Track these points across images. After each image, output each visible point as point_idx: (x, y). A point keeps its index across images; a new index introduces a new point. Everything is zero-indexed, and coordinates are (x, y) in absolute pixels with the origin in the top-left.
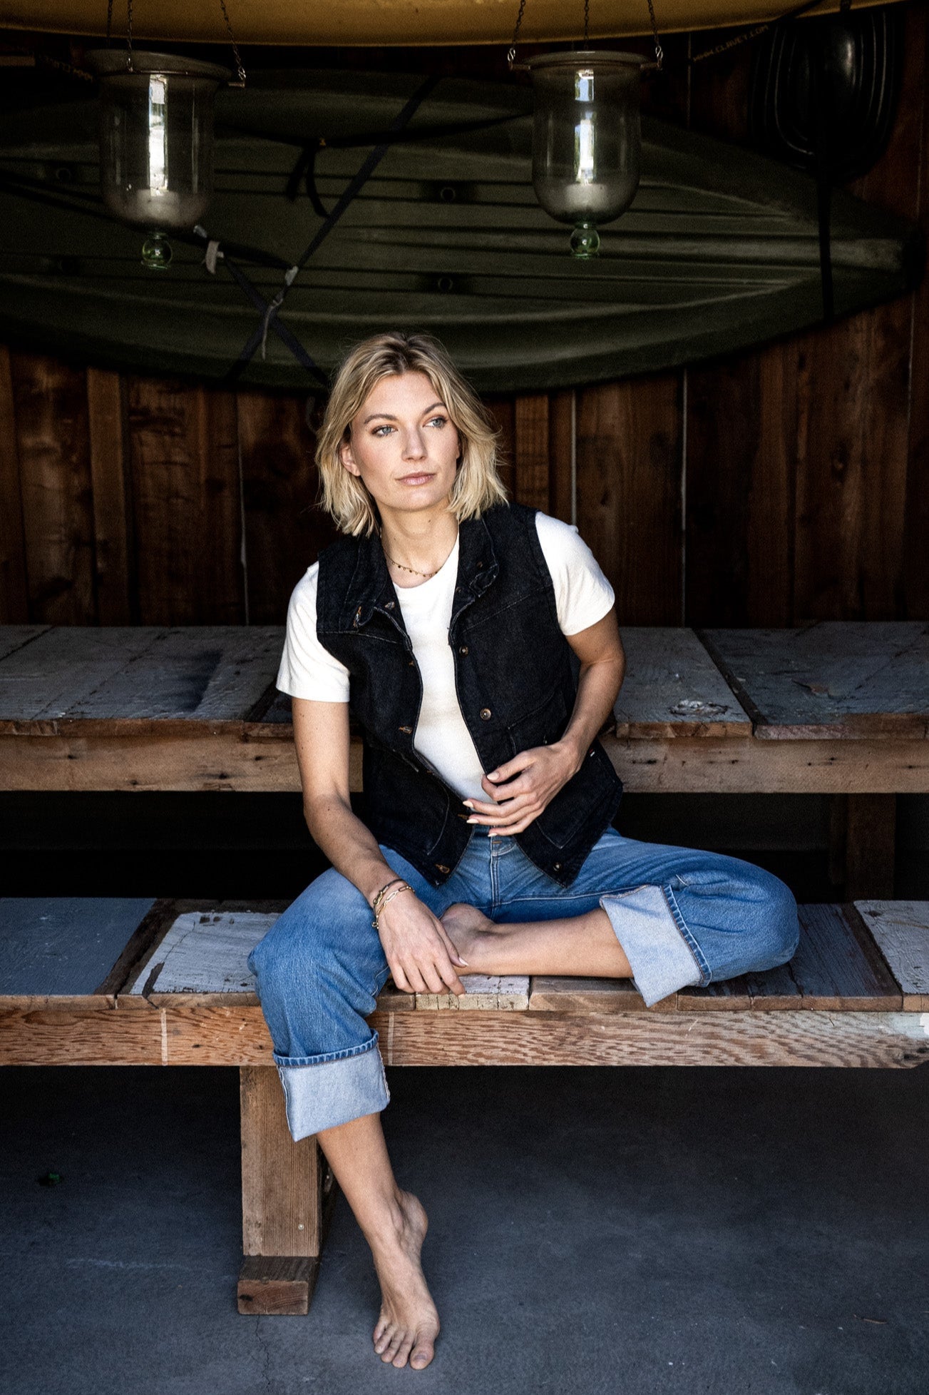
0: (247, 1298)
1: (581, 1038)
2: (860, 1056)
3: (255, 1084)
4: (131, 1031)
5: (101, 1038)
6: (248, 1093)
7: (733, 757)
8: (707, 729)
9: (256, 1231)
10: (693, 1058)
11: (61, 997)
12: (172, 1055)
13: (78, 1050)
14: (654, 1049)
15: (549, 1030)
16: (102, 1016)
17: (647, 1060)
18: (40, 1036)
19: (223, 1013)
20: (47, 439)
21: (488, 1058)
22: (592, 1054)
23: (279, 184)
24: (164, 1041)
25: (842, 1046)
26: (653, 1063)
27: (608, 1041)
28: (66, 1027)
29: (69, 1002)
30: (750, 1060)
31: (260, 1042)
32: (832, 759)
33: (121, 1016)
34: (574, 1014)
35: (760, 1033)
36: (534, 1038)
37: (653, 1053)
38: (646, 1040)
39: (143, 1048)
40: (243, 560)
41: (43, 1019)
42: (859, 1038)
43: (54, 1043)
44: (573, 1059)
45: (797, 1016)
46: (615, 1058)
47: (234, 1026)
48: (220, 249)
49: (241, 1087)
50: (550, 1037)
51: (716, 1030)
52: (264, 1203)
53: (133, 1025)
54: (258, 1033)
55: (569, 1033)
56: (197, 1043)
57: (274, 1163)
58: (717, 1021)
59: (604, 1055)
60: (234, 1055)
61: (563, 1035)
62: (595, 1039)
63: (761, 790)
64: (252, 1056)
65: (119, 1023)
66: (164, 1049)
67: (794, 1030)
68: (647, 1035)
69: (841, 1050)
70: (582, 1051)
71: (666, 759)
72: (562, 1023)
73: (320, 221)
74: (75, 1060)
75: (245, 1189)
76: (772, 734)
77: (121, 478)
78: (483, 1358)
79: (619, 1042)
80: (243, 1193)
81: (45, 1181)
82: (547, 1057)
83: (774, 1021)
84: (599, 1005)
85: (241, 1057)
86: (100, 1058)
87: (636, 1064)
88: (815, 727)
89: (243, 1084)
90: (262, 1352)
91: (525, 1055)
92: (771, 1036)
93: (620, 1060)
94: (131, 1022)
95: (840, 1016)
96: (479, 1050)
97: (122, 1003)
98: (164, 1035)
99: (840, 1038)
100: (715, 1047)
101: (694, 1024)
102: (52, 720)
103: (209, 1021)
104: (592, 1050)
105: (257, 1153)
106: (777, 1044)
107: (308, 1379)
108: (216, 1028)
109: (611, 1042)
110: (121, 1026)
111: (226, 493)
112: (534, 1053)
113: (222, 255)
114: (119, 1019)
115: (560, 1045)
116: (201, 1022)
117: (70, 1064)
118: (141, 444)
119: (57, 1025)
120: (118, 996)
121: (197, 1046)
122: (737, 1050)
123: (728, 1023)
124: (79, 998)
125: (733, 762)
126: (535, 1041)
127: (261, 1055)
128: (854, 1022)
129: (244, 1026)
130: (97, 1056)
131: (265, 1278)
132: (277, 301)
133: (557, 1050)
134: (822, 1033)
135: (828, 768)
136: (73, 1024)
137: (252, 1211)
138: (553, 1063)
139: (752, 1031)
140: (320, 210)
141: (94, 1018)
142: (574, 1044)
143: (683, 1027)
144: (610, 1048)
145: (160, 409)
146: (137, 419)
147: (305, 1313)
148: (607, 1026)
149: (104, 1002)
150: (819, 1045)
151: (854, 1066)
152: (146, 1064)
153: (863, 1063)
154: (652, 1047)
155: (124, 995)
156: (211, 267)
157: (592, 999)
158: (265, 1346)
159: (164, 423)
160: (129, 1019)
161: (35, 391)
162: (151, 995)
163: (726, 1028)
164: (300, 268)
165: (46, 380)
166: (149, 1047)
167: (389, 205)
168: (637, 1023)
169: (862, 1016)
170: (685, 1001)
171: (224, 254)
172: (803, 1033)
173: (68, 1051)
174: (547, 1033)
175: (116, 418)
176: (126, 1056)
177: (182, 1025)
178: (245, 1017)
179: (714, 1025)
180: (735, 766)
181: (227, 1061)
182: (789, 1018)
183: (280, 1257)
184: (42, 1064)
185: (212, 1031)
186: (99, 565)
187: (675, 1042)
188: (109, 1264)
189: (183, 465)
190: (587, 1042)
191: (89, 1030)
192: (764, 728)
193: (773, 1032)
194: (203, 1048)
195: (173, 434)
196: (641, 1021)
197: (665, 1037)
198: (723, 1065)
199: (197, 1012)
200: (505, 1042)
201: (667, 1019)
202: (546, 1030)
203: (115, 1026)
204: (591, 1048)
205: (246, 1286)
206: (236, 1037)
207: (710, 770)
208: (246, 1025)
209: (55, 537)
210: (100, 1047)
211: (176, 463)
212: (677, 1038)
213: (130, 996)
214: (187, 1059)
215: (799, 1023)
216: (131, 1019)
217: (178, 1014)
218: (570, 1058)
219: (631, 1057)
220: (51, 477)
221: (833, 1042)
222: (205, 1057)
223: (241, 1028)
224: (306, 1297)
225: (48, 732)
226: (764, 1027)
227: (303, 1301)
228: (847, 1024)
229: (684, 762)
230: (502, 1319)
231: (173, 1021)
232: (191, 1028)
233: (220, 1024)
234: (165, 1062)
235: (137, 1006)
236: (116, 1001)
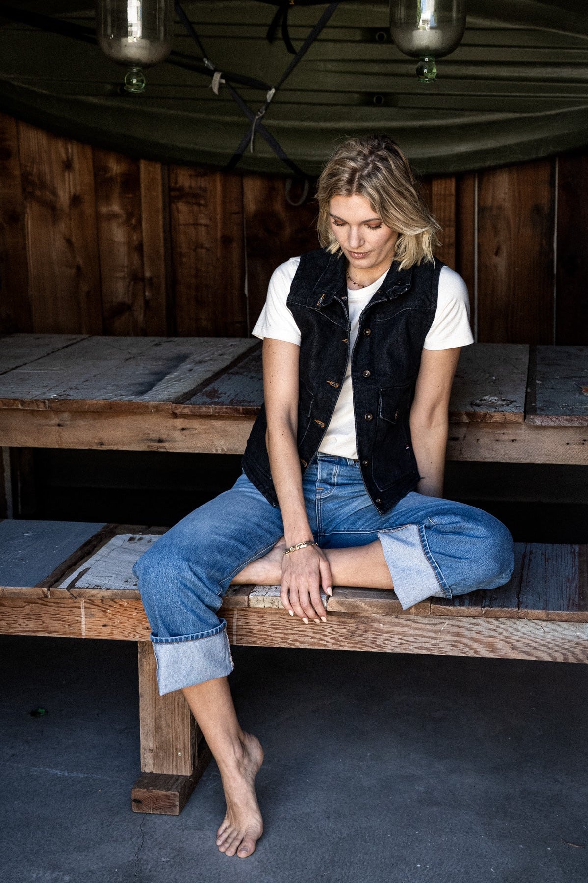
0: (138, 801)
1: (366, 632)
2: (562, 653)
3: (148, 654)
4: (61, 614)
5: (41, 617)
6: (144, 660)
7: (513, 438)
8: (492, 417)
9: (149, 756)
10: (444, 650)
11: (12, 588)
12: (89, 631)
13: (27, 625)
14: (417, 642)
15: (344, 626)
16: (43, 602)
17: (412, 650)
18: (2, 614)
19: (122, 604)
20: (116, 208)
21: (301, 643)
22: (374, 643)
23: (263, 32)
24: (83, 621)
25: (550, 646)
26: (416, 652)
27: (385, 635)
28: (18, 609)
29: (17, 591)
30: (485, 653)
31: (145, 625)
32: (585, 440)
33: (54, 603)
34: (361, 615)
35: (491, 634)
36: (333, 630)
37: (416, 645)
38: (411, 635)
39: (69, 625)
40: (246, 292)
41: (4, 602)
42: (562, 641)
43: (11, 619)
44: (361, 647)
45: (518, 623)
46: (390, 647)
47: (130, 613)
48: (222, 77)
49: (139, 655)
50: (345, 630)
51: (460, 630)
52: (155, 736)
53: (63, 609)
55: (357, 628)
56: (105, 623)
57: (161, 709)
58: (461, 624)
59: (382, 645)
60: (130, 633)
61: (353, 629)
62: (375, 633)
63: (533, 462)
64: (142, 634)
65: (53, 608)
66: (83, 626)
67: (516, 633)
68: (412, 632)
69: (549, 649)
70: (366, 641)
71: (465, 437)
72: (353, 620)
73: (292, 57)
74: (25, 631)
75: (142, 726)
76: (537, 421)
77: (162, 235)
78: (289, 854)
79: (393, 636)
80: (141, 728)
81: (35, 714)
82: (342, 644)
83: (502, 626)
84: (375, 609)
85: (134, 635)
86: (41, 631)
87: (404, 652)
88: (568, 417)
89: (140, 653)
90: (140, 839)
91: (327, 642)
92: (499, 637)
93: (393, 648)
94: (61, 607)
95: (549, 624)
96: (295, 637)
97: (52, 594)
98: (83, 617)
99: (548, 640)
100: (460, 642)
101: (445, 625)
102: (45, 399)
103: (112, 609)
104: (374, 641)
105: (149, 701)
106: (504, 642)
107: (165, 860)
108: (117, 613)
109: (387, 636)
110: (54, 610)
111: (235, 245)
112: (333, 641)
113: (223, 81)
114: (53, 604)
115: (351, 636)
116: (107, 609)
117: (22, 634)
118: (178, 211)
119: (12, 607)
120: (50, 589)
121: (105, 626)
122: (476, 646)
123: (469, 626)
124: (25, 590)
125: (513, 441)
126: (334, 633)
128: (559, 629)
129: (136, 613)
130: (38, 629)
131: (150, 788)
132: (261, 113)
133: (350, 639)
134: (536, 636)
135: (581, 447)
136: (23, 607)
137: (147, 741)
138: (346, 649)
139: (486, 632)
140: (291, 49)
141: (36, 603)
142: (361, 635)
143: (437, 627)
144: (386, 640)
145: (190, 187)
146: (173, 194)
147: (177, 814)
148: (384, 624)
149: (41, 592)
150: (534, 644)
151: (558, 660)
152: (71, 636)
153: (565, 659)
154: (416, 640)
155: (54, 589)
156: (216, 90)
157: (370, 605)
158: (143, 835)
159: (194, 197)
160: (60, 605)
161: (108, 175)
162: (72, 589)
163: (467, 629)
164: (277, 90)
165: (116, 167)
166: (73, 625)
167: (339, 45)
168: (405, 623)
169: (565, 625)
170: (436, 609)
171: (226, 81)
172: (523, 635)
173: (19, 625)
174: (343, 627)
175: (158, 193)
176: (58, 630)
177: (95, 611)
178: (136, 607)
179: (458, 627)
180: (515, 444)
181: (126, 637)
182: (512, 624)
183: (165, 774)
184: (3, 633)
185: (115, 615)
186: (147, 294)
187: (432, 638)
188: (59, 772)
189: (206, 226)
190: (370, 635)
191: (33, 612)
192: (532, 417)
193: (501, 634)
194: (108, 627)
195: (199, 205)
196: (408, 622)
197: (425, 634)
198: (466, 655)
199: (104, 602)
200: (314, 633)
201: (426, 621)
202: (341, 625)
203: (50, 609)
204: (373, 639)
205: (139, 793)
206: (131, 620)
207: (497, 446)
209: (121, 274)
210: (41, 623)
211: (201, 225)
212: (433, 635)
213: (57, 589)
214: (98, 634)
215: (520, 628)
217: (92, 603)
218: (358, 646)
219: (401, 646)
220: (119, 234)
221: (544, 643)
222: (110, 634)
223: (134, 615)
224: (177, 803)
225: (42, 408)
226: (494, 630)
227: (174, 806)
228: (554, 630)
229: (478, 440)
230: (311, 826)
231: (89, 608)
232: (101, 613)
233: (121, 611)
234: (84, 636)
235: (61, 596)
236: (49, 592)
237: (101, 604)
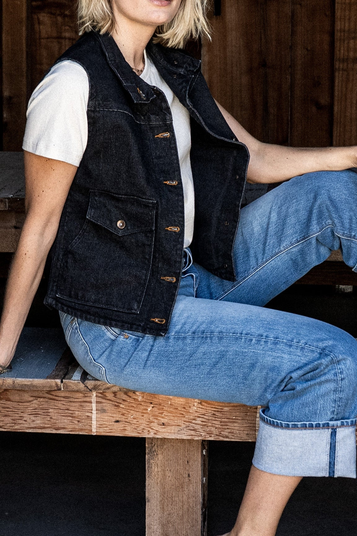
3: (158, 455)
4: (70, 409)
5: (49, 412)
6: (151, 461)
11: (23, 379)
12: (100, 427)
13: (33, 421)
16: (51, 397)
18: (7, 410)
19: (136, 398)
24: (94, 416)
28: (25, 404)
29: (29, 383)
31: (163, 420)
33: (64, 397)
39: (78, 421)
41: (9, 397)
43: (17, 415)
47: (145, 407)
49: (146, 456)
53: (73, 404)
54: (162, 413)
56: (117, 419)
60: (143, 429)
64: (157, 431)
65: (62, 402)
66: (94, 423)
74: (31, 428)
85: (149, 431)
86: (49, 427)
89: (148, 453)
94: (71, 402)
97: (66, 386)
98: (94, 412)
102: (5, 199)
103: (126, 403)
105: (157, 506)
108: (131, 408)
110: (64, 405)
114: (62, 399)
116: (120, 403)
117: (27, 431)
119: (18, 402)
120: (64, 380)
121: (117, 421)
124: (38, 381)
127: (164, 430)
129: (151, 408)
130: (46, 426)
136: (30, 401)
141: (44, 398)
149: (54, 384)
152: (81, 433)
155: (67, 380)
162: (86, 381)
166: (83, 421)
173: (26, 421)
176: (66, 426)
177: (107, 405)
178: (152, 402)
181: (139, 433)
184: (8, 430)
185: (128, 410)
191: (41, 407)
194: (121, 423)
199: (118, 396)
203: (60, 405)
206: (145, 415)
208: (153, 407)
210: (49, 419)
213: (72, 381)
214: (110, 431)
216: (71, 400)
217: (104, 397)
222: (123, 430)
223: (149, 409)
225: (2, 207)
231: (101, 402)
232: (113, 408)
233: (135, 406)
234: (94, 433)
235: (76, 389)
236: (62, 384)
237: (113, 399)
